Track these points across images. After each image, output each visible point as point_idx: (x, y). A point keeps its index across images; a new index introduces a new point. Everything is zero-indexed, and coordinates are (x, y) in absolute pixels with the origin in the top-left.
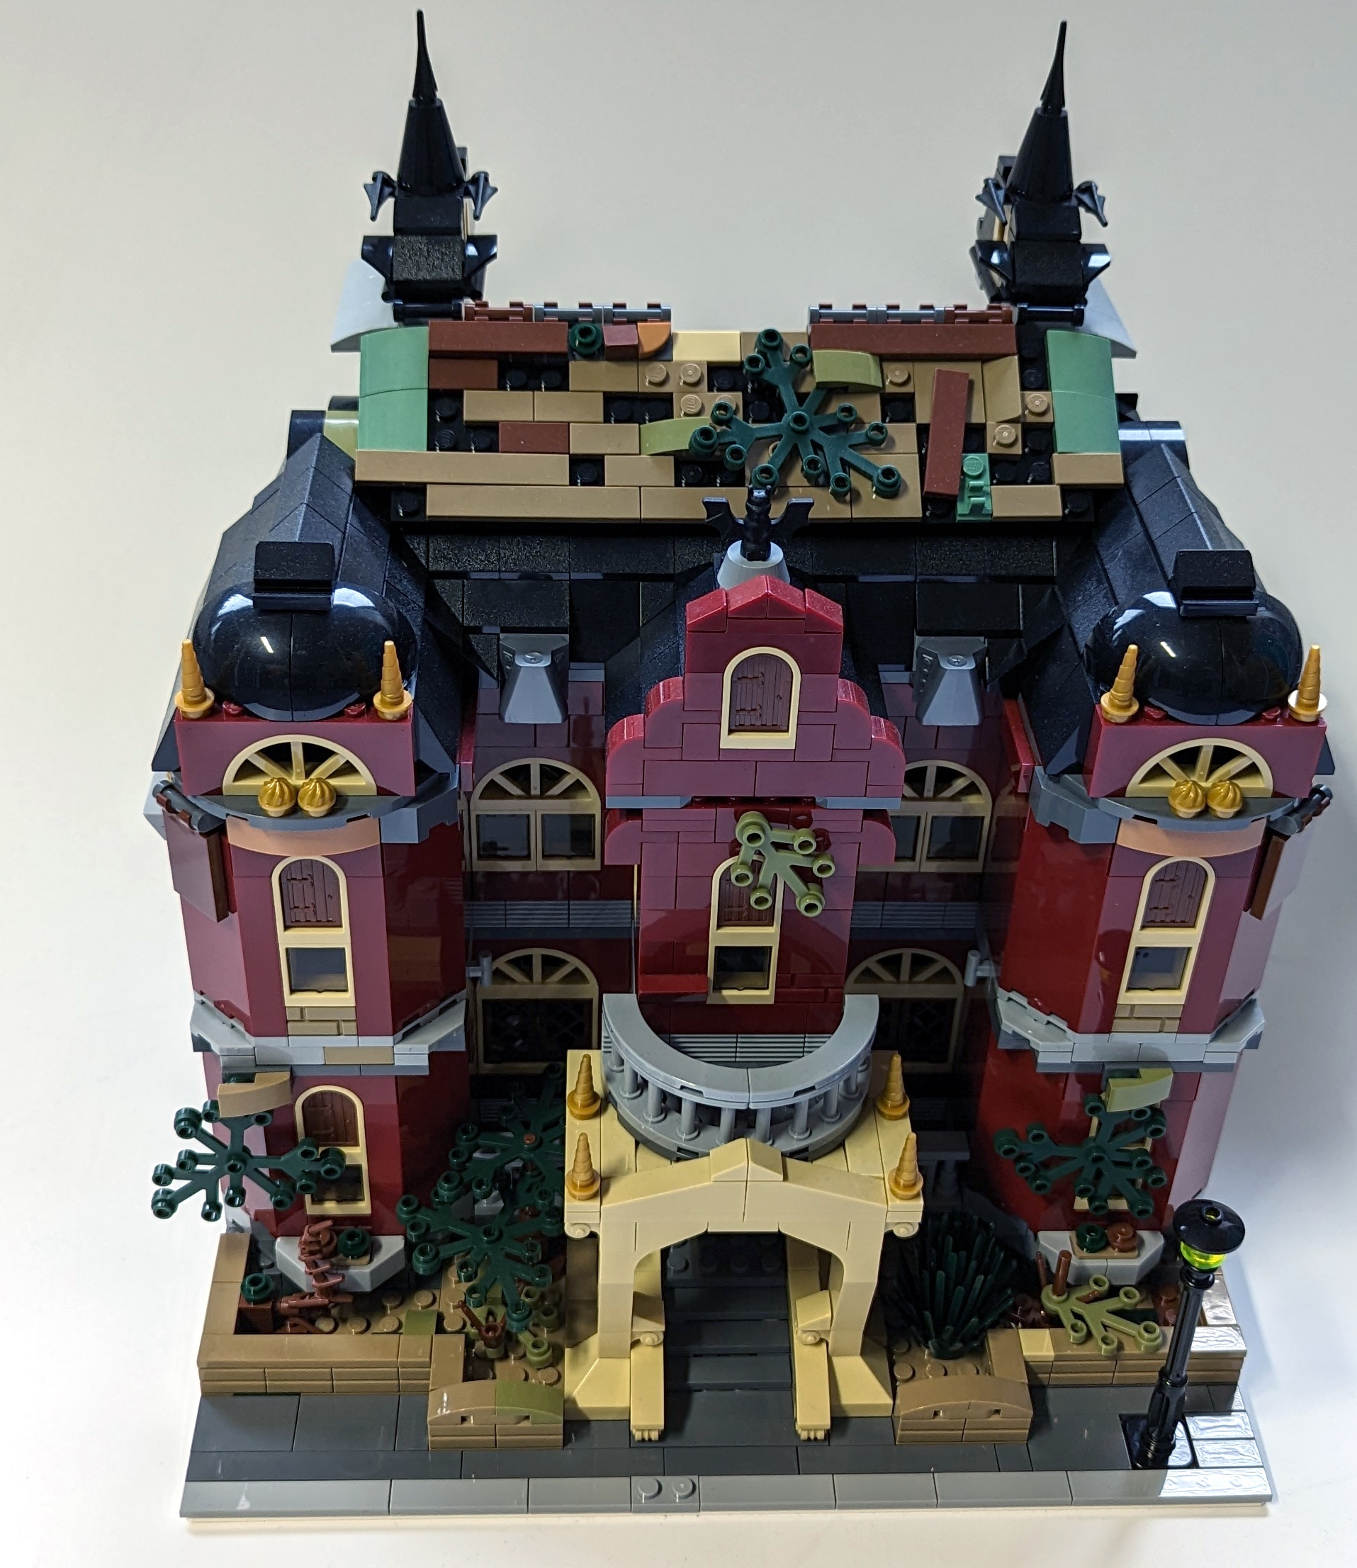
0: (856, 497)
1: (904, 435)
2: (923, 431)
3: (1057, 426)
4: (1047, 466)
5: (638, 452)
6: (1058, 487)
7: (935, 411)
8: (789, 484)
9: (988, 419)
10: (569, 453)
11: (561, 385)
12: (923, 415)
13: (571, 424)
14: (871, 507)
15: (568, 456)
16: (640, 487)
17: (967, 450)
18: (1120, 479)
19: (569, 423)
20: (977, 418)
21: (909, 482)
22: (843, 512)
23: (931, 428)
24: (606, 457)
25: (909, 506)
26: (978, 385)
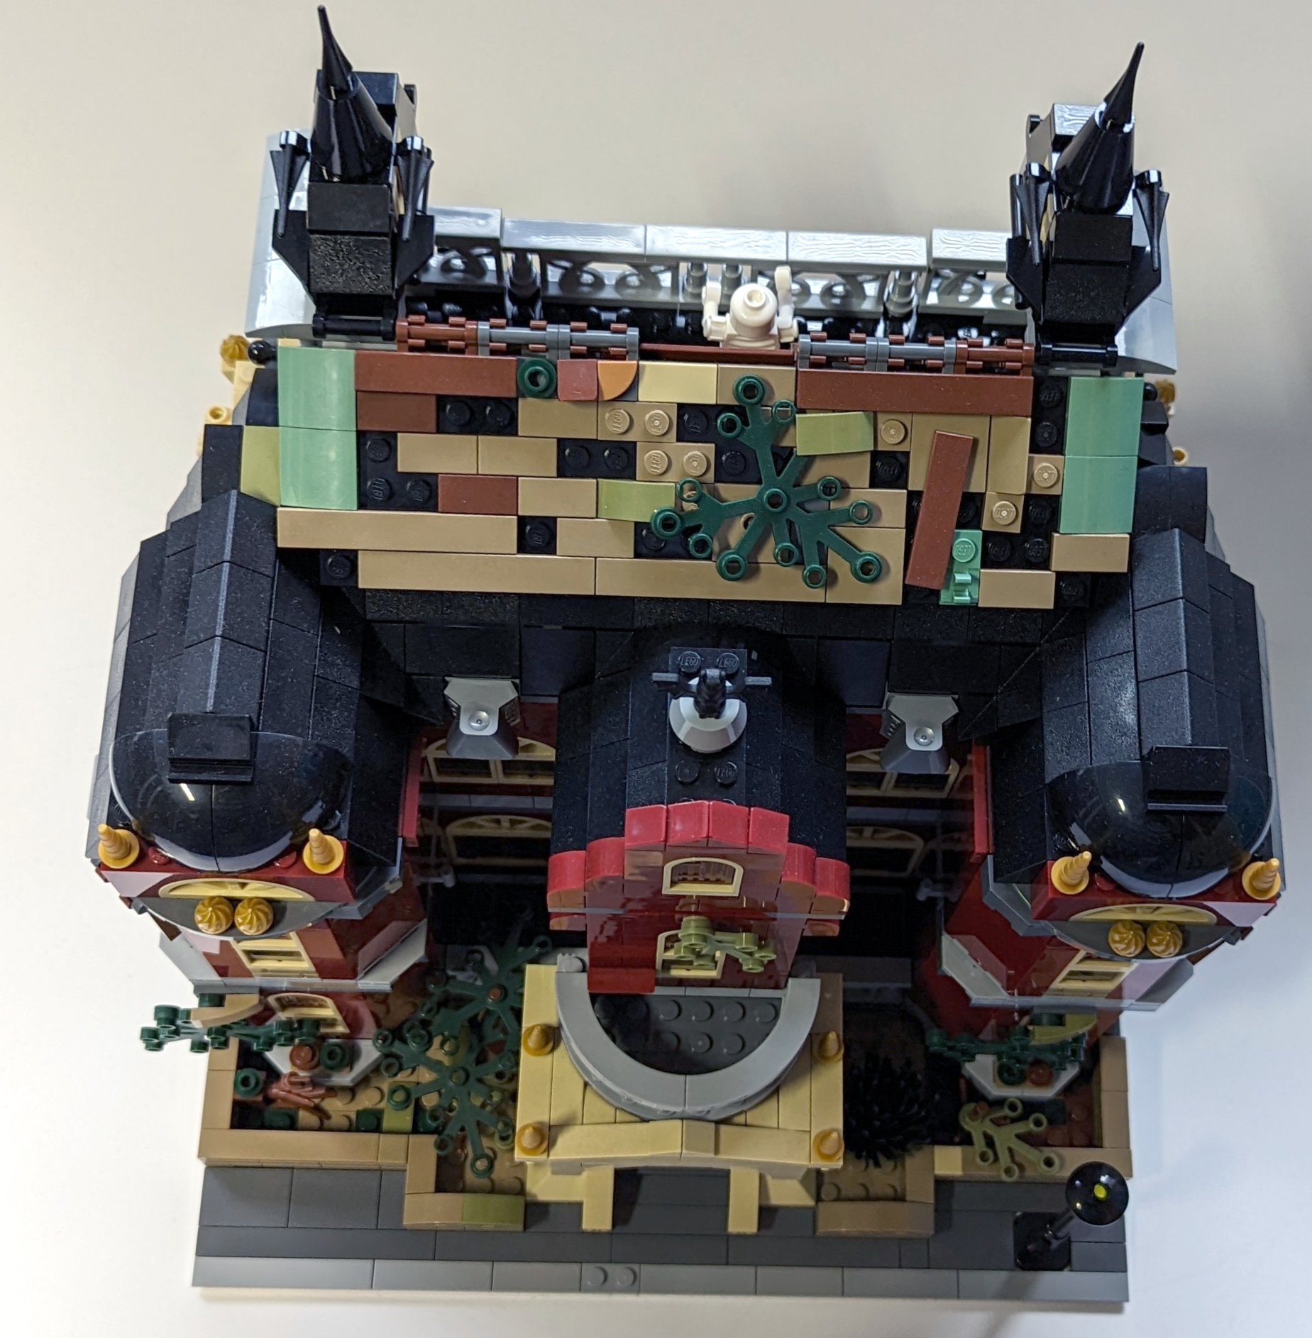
0: (830, 579)
1: (892, 503)
2: (914, 497)
3: (1064, 500)
4: (1046, 546)
5: (595, 516)
6: (1054, 574)
7: (932, 477)
8: (760, 561)
9: (988, 489)
10: (517, 515)
11: (510, 428)
12: (916, 481)
13: (520, 478)
14: (848, 591)
15: (516, 517)
16: (596, 558)
17: (961, 525)
18: (1124, 569)
19: (518, 477)
20: (976, 487)
21: (891, 563)
22: (817, 596)
23: (924, 495)
24: (559, 519)
25: (888, 592)
26: (982, 447)
